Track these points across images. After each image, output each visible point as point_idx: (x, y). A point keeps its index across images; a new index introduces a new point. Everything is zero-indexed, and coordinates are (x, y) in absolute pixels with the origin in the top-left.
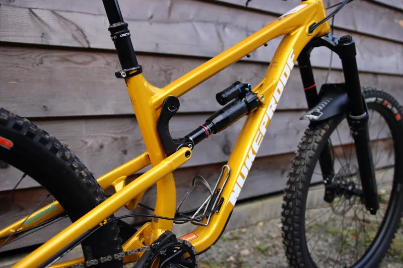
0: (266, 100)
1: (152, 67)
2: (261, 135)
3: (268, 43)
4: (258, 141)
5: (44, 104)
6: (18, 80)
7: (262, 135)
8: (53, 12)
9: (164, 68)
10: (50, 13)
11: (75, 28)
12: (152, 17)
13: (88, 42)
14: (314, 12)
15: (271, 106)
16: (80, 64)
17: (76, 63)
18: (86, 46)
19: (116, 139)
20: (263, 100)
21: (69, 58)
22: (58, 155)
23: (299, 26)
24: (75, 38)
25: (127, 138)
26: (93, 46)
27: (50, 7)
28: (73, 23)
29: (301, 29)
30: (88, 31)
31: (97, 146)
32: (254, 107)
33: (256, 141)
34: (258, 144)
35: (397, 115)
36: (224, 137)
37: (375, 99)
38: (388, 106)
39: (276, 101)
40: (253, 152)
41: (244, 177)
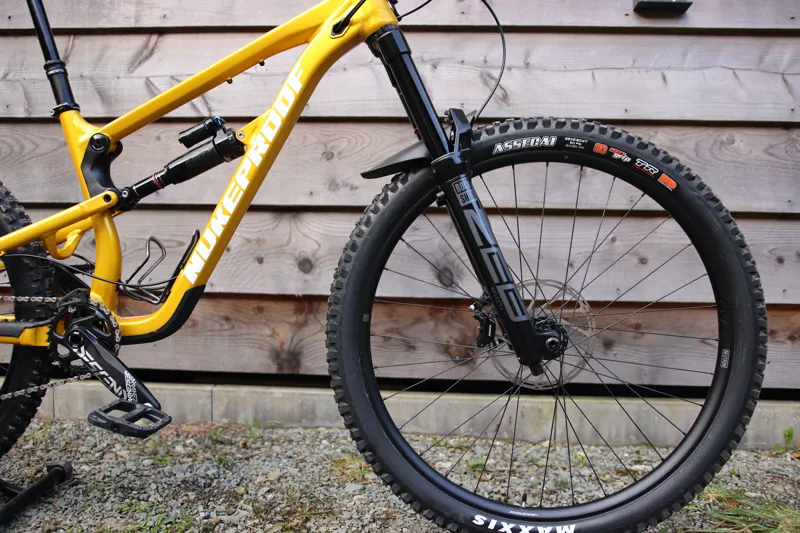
0: (249, 138)
2: (237, 189)
4: (233, 197)
7: (241, 189)
8: (172, 77)
10: (166, 78)
13: (210, 110)
15: (257, 147)
18: (206, 114)
19: (248, 241)
20: (242, 140)
23: (316, 29)
25: (264, 241)
29: (322, 29)
33: (230, 196)
34: (234, 201)
35: (658, 175)
36: (442, 255)
37: (554, 140)
38: (616, 156)
39: (267, 141)
40: (225, 212)
41: (208, 246)
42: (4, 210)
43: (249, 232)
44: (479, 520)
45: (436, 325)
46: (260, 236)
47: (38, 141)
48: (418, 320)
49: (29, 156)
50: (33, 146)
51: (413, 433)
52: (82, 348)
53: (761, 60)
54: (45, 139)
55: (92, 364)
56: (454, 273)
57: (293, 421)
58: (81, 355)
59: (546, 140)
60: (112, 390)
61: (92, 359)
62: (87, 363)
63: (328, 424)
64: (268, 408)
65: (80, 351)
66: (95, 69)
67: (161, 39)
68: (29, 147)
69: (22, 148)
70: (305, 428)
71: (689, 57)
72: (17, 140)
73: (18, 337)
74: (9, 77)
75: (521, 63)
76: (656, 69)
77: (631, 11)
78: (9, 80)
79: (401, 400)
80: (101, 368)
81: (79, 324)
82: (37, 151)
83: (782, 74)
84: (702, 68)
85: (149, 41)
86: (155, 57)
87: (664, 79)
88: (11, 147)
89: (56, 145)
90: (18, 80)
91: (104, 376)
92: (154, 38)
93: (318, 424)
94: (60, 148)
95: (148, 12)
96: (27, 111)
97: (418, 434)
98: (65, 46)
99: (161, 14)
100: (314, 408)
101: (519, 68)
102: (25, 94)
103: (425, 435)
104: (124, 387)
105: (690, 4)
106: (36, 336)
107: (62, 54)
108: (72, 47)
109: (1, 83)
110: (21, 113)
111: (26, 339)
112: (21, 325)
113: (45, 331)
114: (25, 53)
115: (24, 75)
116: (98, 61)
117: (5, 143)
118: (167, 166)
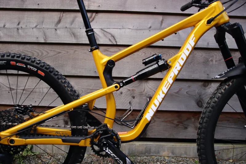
0: (173, 63)
1: (151, 53)
3: (177, 32)
5: (95, 70)
6: (85, 59)
7: (170, 84)
8: (101, 29)
10: (100, 30)
11: (110, 35)
12: (150, 27)
13: (116, 42)
14: (212, 11)
15: (176, 67)
16: (113, 52)
17: (111, 52)
18: (115, 43)
19: (129, 90)
20: (170, 64)
21: (108, 50)
23: (200, 21)
24: (110, 40)
25: (135, 90)
26: (118, 43)
28: (109, 33)
29: (202, 22)
30: (116, 35)
31: (119, 93)
33: (165, 86)
34: (167, 88)
36: (199, 96)
39: (180, 65)
40: (163, 93)
41: (156, 106)
42: (70, 90)
43: (129, 87)
45: (195, 120)
46: (134, 88)
47: (49, 52)
48: (188, 119)
49: (45, 57)
50: (47, 53)
51: (185, 157)
52: (107, 148)
54: (51, 50)
55: (112, 155)
56: (202, 102)
57: (142, 154)
58: (107, 151)
61: (112, 153)
62: (110, 154)
63: (155, 155)
64: (134, 149)
65: (106, 150)
66: (71, 24)
67: (97, 14)
68: (45, 53)
69: (42, 53)
72: (40, 51)
73: (78, 143)
74: (37, 27)
78: (38, 28)
79: (181, 146)
80: (116, 156)
81: (105, 138)
82: (49, 55)
85: (92, 15)
86: (94, 21)
88: (38, 53)
89: (55, 53)
90: (41, 28)
91: (117, 160)
92: (94, 14)
93: (152, 154)
94: (58, 54)
95: (93, 4)
96: (45, 40)
97: (187, 158)
98: (59, 16)
99: (98, 5)
100: (150, 149)
102: (44, 34)
103: (189, 158)
104: (126, 163)
106: (85, 143)
107: (58, 19)
108: (62, 16)
109: (34, 29)
110: (42, 41)
111: (82, 144)
112: (79, 138)
113: (89, 140)
114: (44, 18)
115: (44, 26)
116: (73, 22)
117: (35, 52)
118: (138, 73)
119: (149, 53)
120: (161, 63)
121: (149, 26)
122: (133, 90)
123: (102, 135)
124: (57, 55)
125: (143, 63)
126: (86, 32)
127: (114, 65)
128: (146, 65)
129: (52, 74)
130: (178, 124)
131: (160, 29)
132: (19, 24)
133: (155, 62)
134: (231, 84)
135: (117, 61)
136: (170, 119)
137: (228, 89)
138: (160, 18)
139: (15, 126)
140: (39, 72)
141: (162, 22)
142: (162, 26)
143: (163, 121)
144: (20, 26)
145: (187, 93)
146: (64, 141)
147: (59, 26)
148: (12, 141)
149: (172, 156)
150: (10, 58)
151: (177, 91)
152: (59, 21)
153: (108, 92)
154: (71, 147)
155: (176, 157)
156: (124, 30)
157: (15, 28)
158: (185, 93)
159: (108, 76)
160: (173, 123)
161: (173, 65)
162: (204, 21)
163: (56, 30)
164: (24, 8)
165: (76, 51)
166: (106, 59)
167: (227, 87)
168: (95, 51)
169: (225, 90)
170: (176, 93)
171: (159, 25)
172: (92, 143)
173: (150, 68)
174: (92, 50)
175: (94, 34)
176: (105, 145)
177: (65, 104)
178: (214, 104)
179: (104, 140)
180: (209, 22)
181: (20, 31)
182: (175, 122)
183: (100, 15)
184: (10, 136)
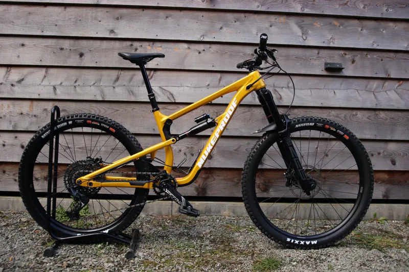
0: (219, 121)
1: (209, 110)
2: (215, 138)
4: (214, 140)
5: (154, 128)
6: (144, 117)
7: (217, 138)
8: (160, 87)
9: (216, 111)
10: (159, 88)
11: (168, 93)
12: (209, 85)
13: (175, 100)
14: (251, 79)
15: (222, 125)
16: (171, 110)
17: (169, 109)
18: (174, 101)
19: (188, 148)
20: (217, 122)
21: (166, 107)
22: (128, 136)
23: (241, 87)
24: (169, 98)
26: (176, 101)
27: (159, 85)
28: (168, 91)
29: (243, 87)
30: (175, 94)
31: (177, 150)
32: (213, 124)
34: (214, 142)
35: (343, 135)
37: (313, 124)
38: (332, 129)
39: (225, 123)
40: (211, 145)
41: (206, 156)
42: (136, 144)
43: (188, 145)
44: (288, 240)
46: (192, 146)
47: (107, 109)
50: (104, 111)
53: (366, 87)
54: (109, 108)
55: (170, 194)
57: (203, 213)
58: (166, 192)
59: (311, 124)
60: (177, 203)
61: (170, 192)
62: (168, 194)
63: (216, 214)
65: (166, 190)
66: (130, 82)
67: (155, 72)
69: (100, 111)
70: (207, 216)
71: (342, 85)
72: (97, 108)
73: (143, 185)
74: (95, 85)
75: (286, 86)
76: (332, 89)
77: (324, 69)
80: (173, 196)
81: (164, 181)
83: (373, 92)
84: (347, 89)
86: (153, 78)
87: (334, 93)
89: (113, 111)
90: (100, 86)
92: (152, 72)
93: (212, 214)
94: (116, 111)
95: (151, 62)
96: (103, 98)
98: (117, 74)
99: (156, 63)
100: (210, 209)
101: (285, 88)
102: (102, 91)
104: (181, 201)
105: (343, 68)
106: (149, 185)
107: (116, 76)
108: (121, 74)
109: (92, 87)
110: (100, 99)
111: (146, 186)
112: (144, 182)
113: (152, 183)
114: (102, 76)
115: (101, 84)
116: (131, 80)
117: (92, 109)
118: (191, 129)
119: (208, 110)
120: (209, 120)
121: (207, 84)
122: (192, 147)
123: (162, 179)
124: (115, 113)
125: (195, 121)
126: (149, 96)
127: (172, 123)
128: (197, 123)
129: (121, 131)
130: (238, 182)
131: (218, 87)
132: (76, 82)
133: (205, 120)
134: (267, 137)
135: (173, 120)
136: (230, 177)
137: (265, 141)
138: (219, 75)
139: (91, 173)
140: (111, 129)
141: (220, 80)
142: (220, 84)
143: (223, 180)
144: (77, 84)
145: (246, 150)
146: (131, 184)
147: (117, 84)
148: (91, 184)
149: (234, 215)
150: (87, 117)
151: (236, 148)
152: (117, 79)
153: (167, 144)
154: (137, 189)
155: (237, 216)
156: (182, 88)
157: (72, 86)
158: (245, 150)
159: (167, 132)
160: (233, 181)
161: (219, 123)
162: (244, 87)
163: (114, 88)
164: (82, 65)
165: (134, 108)
166: (165, 118)
167: (264, 140)
168: (156, 112)
169: (262, 142)
170: (235, 150)
171: (217, 83)
172: (154, 186)
173: (201, 125)
174: (153, 111)
175: (155, 98)
176: (164, 187)
177: (131, 155)
178: (253, 154)
179: (163, 183)
180: (248, 88)
181: (77, 88)
182: (236, 180)
183: (159, 73)
184: (89, 180)
